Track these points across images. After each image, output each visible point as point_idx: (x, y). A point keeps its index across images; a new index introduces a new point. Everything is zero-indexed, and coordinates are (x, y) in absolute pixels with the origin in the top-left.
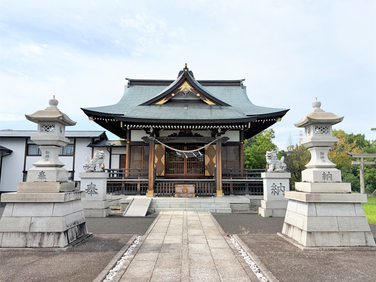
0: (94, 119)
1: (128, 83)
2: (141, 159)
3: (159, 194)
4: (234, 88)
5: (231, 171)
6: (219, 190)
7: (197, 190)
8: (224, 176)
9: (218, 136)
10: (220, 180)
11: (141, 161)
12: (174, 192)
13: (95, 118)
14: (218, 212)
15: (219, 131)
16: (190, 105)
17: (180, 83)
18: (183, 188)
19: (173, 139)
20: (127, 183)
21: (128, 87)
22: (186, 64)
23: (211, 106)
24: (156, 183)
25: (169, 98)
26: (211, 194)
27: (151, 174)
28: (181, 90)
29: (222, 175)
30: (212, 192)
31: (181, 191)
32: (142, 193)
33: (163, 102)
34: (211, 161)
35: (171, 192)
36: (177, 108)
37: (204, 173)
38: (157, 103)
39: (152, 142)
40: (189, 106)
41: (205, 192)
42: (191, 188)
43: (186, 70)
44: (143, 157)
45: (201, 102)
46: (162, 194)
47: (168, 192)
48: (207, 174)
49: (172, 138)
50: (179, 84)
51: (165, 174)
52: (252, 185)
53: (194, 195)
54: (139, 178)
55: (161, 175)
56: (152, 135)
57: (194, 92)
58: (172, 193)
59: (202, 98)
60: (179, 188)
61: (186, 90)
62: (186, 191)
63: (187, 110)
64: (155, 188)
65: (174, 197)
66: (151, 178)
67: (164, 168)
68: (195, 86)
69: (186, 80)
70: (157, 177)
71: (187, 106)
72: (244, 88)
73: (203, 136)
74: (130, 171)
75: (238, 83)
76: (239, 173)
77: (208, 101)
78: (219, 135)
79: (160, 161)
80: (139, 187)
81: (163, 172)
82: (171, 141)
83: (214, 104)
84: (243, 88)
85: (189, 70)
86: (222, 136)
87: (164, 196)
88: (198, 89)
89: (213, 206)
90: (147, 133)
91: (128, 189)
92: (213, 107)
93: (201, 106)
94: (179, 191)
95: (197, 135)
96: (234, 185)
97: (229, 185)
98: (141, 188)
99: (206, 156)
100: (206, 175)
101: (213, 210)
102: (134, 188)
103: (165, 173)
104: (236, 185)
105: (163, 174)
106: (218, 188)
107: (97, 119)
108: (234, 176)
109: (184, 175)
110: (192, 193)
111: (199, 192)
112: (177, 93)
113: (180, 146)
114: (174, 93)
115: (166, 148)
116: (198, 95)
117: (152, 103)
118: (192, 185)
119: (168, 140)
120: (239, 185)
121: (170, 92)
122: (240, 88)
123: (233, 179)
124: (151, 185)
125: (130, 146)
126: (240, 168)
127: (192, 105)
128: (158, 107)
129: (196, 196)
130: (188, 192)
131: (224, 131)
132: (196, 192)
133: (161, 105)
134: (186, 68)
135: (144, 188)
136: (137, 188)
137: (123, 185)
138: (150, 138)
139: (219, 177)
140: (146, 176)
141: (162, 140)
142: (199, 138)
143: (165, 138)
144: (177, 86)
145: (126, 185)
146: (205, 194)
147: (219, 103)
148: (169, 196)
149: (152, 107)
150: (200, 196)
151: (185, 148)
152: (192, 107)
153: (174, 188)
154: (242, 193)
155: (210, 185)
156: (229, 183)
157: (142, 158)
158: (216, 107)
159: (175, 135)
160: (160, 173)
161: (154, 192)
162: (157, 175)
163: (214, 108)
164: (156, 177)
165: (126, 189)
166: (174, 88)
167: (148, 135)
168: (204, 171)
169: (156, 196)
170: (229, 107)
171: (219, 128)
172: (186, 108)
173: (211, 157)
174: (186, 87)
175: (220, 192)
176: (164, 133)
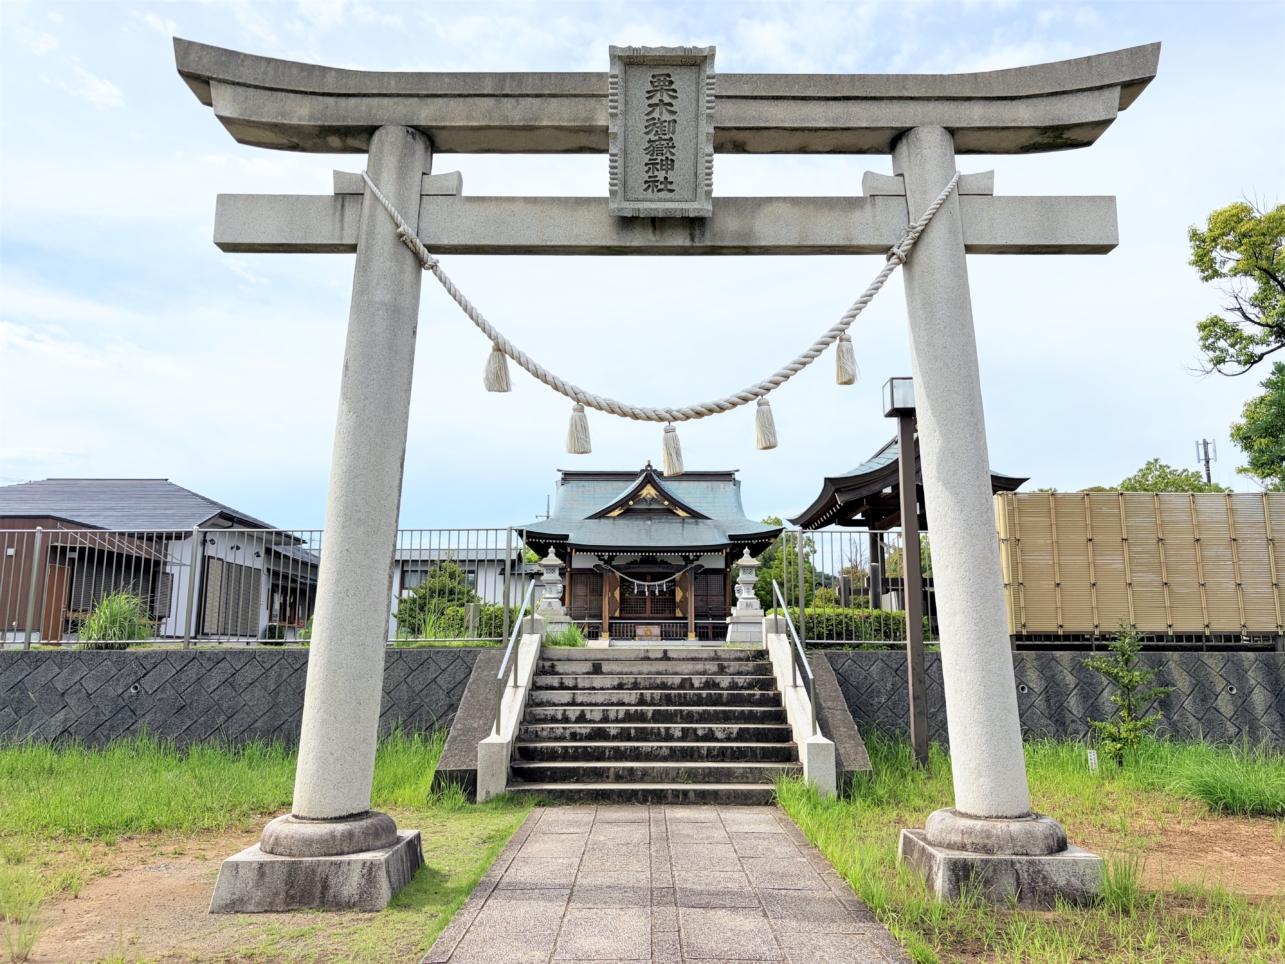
0: (525, 539)
1: (562, 477)
2: (586, 593)
3: (616, 637)
4: (721, 485)
5: (710, 609)
6: (691, 632)
7: (664, 633)
8: (697, 616)
9: (690, 563)
10: (692, 621)
11: (586, 596)
12: (635, 635)
13: (527, 539)
15: (691, 558)
16: (655, 517)
18: (645, 629)
19: (633, 568)
21: (562, 484)
22: (649, 460)
23: (683, 519)
24: (610, 625)
25: (625, 508)
26: (681, 637)
27: (605, 612)
28: (643, 496)
29: (696, 616)
30: (682, 634)
31: (643, 634)
33: (616, 513)
34: (685, 598)
35: (631, 634)
36: (637, 522)
37: (675, 612)
38: (609, 515)
39: (605, 572)
40: (654, 519)
41: (673, 635)
42: (656, 630)
43: (649, 468)
44: (588, 590)
45: (669, 512)
46: (620, 637)
47: (627, 636)
48: (679, 613)
49: (631, 565)
51: (621, 615)
53: (660, 637)
54: (586, 619)
56: (606, 562)
57: (661, 498)
58: (633, 636)
59: (671, 508)
60: (640, 630)
61: (649, 496)
62: (649, 633)
63: (650, 526)
64: (610, 631)
65: (635, 639)
66: (605, 618)
67: (618, 605)
68: (661, 491)
69: (649, 482)
70: (612, 616)
71: (650, 519)
72: (737, 483)
73: (671, 564)
74: (571, 610)
75: (727, 476)
76: (723, 612)
77: (680, 511)
78: (692, 562)
79: (614, 594)
81: (619, 610)
82: (630, 571)
83: (688, 515)
84: (735, 485)
85: (654, 468)
86: (696, 563)
87: (623, 639)
88: (666, 495)
90: (600, 560)
92: (687, 520)
93: (670, 519)
94: (641, 634)
95: (663, 562)
96: (713, 628)
97: (707, 628)
98: (589, 633)
99: (677, 589)
100: (677, 615)
103: (621, 613)
104: (716, 628)
105: (617, 614)
106: (689, 631)
107: (530, 540)
108: (714, 617)
109: (646, 615)
110: (657, 636)
111: (665, 636)
112: (637, 500)
113: (642, 577)
114: (633, 501)
115: (621, 577)
116: (666, 503)
117: (602, 515)
118: (657, 627)
119: (626, 568)
120: (721, 628)
121: (627, 499)
122: (731, 483)
123: (712, 620)
124: (606, 626)
125: (571, 575)
126: (725, 606)
127: (658, 517)
128: (611, 521)
129: (662, 638)
130: (653, 635)
131: (697, 558)
132: (662, 636)
133: (614, 518)
134: (649, 465)
135: (594, 631)
138: (604, 566)
139: (691, 617)
140: (600, 617)
141: (617, 568)
142: (665, 566)
143: (622, 567)
144: (637, 490)
146: (673, 637)
147: (696, 516)
148: (628, 639)
149: (603, 521)
150: (666, 639)
151: (649, 577)
152: (657, 520)
153: (635, 630)
155: (681, 626)
156: (707, 625)
158: (690, 521)
159: (635, 562)
160: (614, 613)
161: (610, 636)
163: (688, 523)
164: (610, 618)
166: (632, 494)
167: (602, 563)
168: (675, 610)
169: (612, 639)
170: (709, 521)
171: (691, 556)
172: (649, 522)
173: (684, 590)
174: (649, 491)
175: (692, 635)
176: (621, 560)
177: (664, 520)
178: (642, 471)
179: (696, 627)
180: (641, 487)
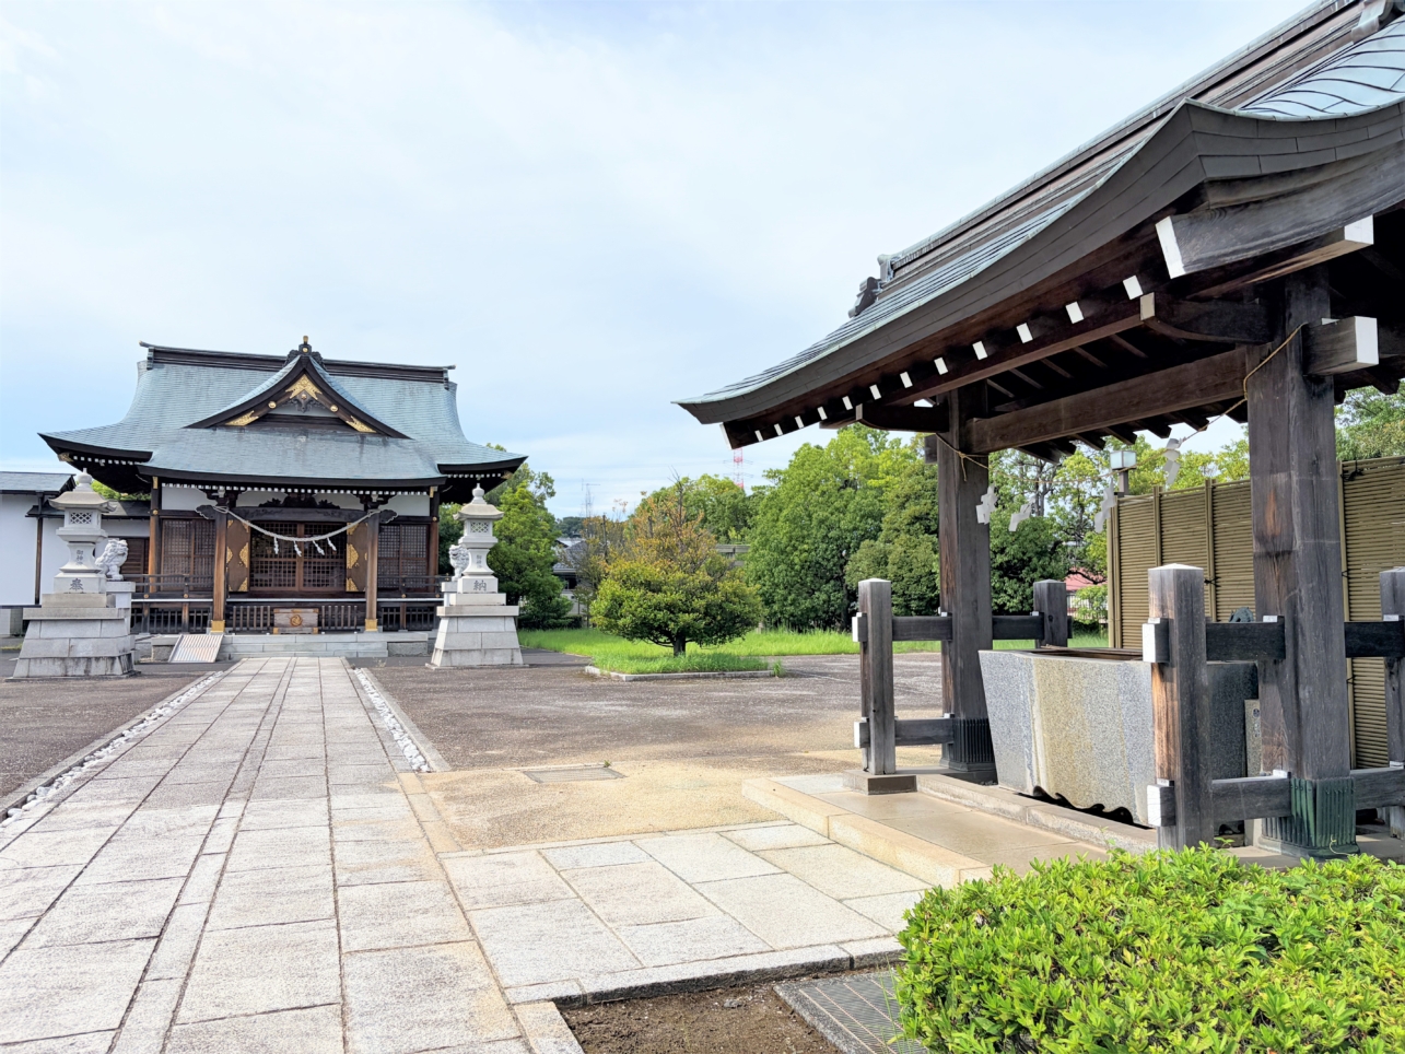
0: (72, 458)
1: (149, 358)
2: (189, 552)
3: (238, 629)
4: (425, 387)
5: (404, 580)
6: (371, 618)
7: (323, 621)
8: (381, 591)
9: (372, 508)
10: (372, 599)
11: (189, 557)
12: (272, 625)
13: (76, 458)
14: (360, 656)
15: (375, 499)
16: (314, 431)
17: (290, 380)
18: (291, 615)
19: (270, 513)
20: (155, 606)
21: (148, 369)
22: (306, 338)
23: (363, 435)
24: (228, 607)
25: (261, 413)
26: (353, 628)
27: (219, 585)
28: (293, 395)
29: (379, 590)
30: (355, 623)
31: (287, 622)
32: (193, 628)
33: (245, 419)
34: (361, 559)
35: (265, 625)
36: (281, 438)
37: (345, 585)
38: (232, 423)
39: (221, 519)
40: (312, 433)
41: (339, 625)
42: (310, 616)
43: (305, 350)
44: (192, 546)
45: (339, 423)
46: (245, 629)
47: (258, 625)
48: (350, 586)
49: (269, 509)
50: (286, 383)
51: (249, 588)
53: (316, 629)
54: (186, 595)
55: (240, 590)
56: (221, 502)
57: (325, 401)
58: (269, 627)
59: (342, 417)
60: (282, 617)
61: (304, 395)
62: (297, 621)
63: (306, 444)
64: (227, 616)
65: (272, 633)
66: (219, 594)
67: (246, 573)
68: (325, 389)
69: (304, 372)
70: (231, 593)
71: (306, 433)
72: (451, 387)
73: (338, 508)
74: (158, 580)
75: (436, 375)
76: (424, 585)
77: (358, 422)
78: (375, 506)
79: (237, 557)
80: (185, 616)
81: (246, 582)
82: (266, 518)
83: (371, 431)
84: (447, 389)
85: (313, 350)
86: (382, 508)
87: (249, 632)
88: (333, 396)
89: (353, 647)
90: (210, 497)
91: (159, 622)
92: (368, 438)
93: (340, 435)
94: (283, 622)
95: (325, 505)
96: (408, 610)
97: (398, 609)
98: (191, 618)
99: (350, 548)
100: (348, 590)
101: (351, 653)
102: (173, 618)
103: (251, 584)
104: (414, 610)
105: (244, 587)
106: (368, 615)
107: (79, 458)
108: (410, 592)
109: (296, 589)
110: (311, 626)
111: (326, 625)
112: (283, 400)
113: (288, 528)
114: (276, 402)
115: (252, 529)
116: (334, 408)
117: (219, 422)
118: (311, 610)
119: (258, 514)
120: (420, 611)
121: (265, 398)
122: (442, 386)
123: (407, 597)
124: (220, 609)
125: (160, 522)
126: (427, 574)
127: (319, 431)
128: (235, 433)
129: (320, 631)
130: (304, 624)
131: (385, 500)
132: (320, 624)
133: (241, 428)
134: (305, 345)
135: (198, 618)
136: (180, 618)
137: (146, 612)
138: (218, 509)
139: (371, 592)
140: (208, 591)
141: (245, 513)
142: (329, 511)
143: (252, 511)
144: (283, 385)
145: (152, 610)
146: (339, 627)
147: (384, 432)
148: (259, 632)
149: (220, 432)
150: (327, 632)
151: (301, 529)
152: (317, 437)
153: (272, 615)
154: (425, 626)
155: (352, 608)
156: (397, 605)
157: (192, 551)
158: (374, 439)
159: (275, 503)
160: (236, 585)
161: (226, 625)
162: (230, 590)
163: (371, 443)
165: (152, 622)
166: (275, 391)
167: (213, 503)
168: (345, 581)
169: (230, 632)
170: (405, 441)
171: (375, 496)
172: (303, 439)
173: (361, 550)
174: (304, 388)
175: (372, 624)
176: (250, 499)
177: (329, 436)
178: (293, 354)
179: (378, 609)
180: (291, 379)
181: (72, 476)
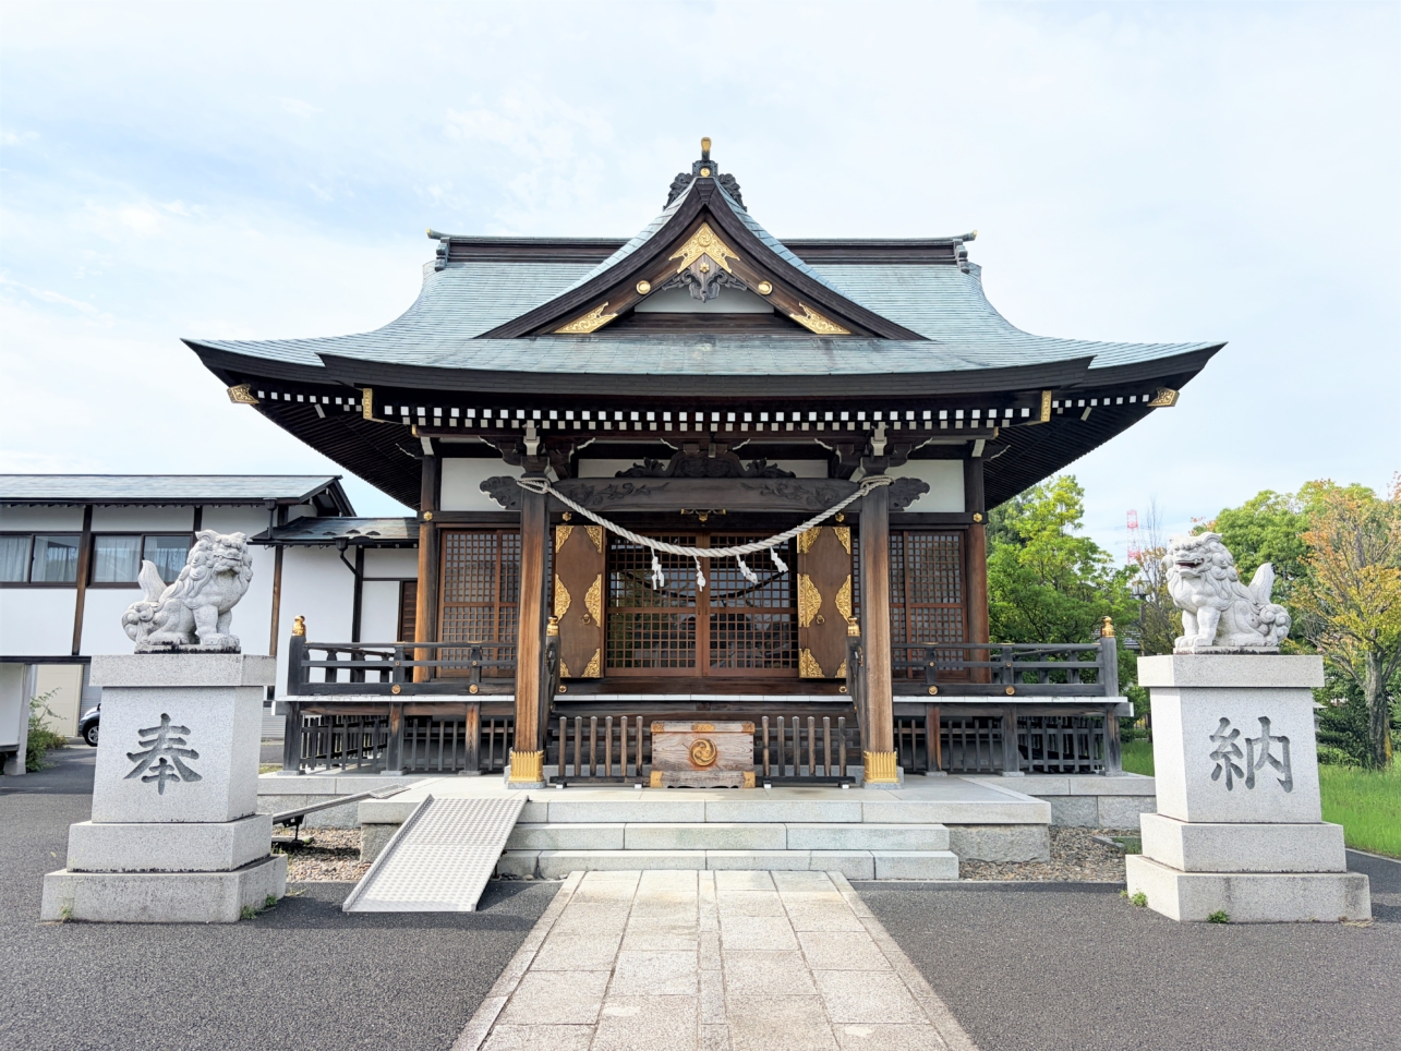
0: (256, 396)
1: (440, 253)
2: (491, 596)
3: (570, 770)
4: (927, 271)
5: (931, 653)
6: (880, 749)
7: (766, 753)
9: (870, 472)
10: (881, 702)
11: (491, 607)
12: (648, 759)
13: (261, 394)
14: (884, 873)
16: (725, 336)
17: (678, 230)
18: (691, 739)
19: (639, 491)
20: (414, 711)
21: (437, 269)
22: (706, 141)
23: (827, 341)
24: (554, 713)
25: (622, 306)
26: (836, 771)
27: (527, 665)
28: (684, 266)
29: (895, 675)
30: (843, 761)
31: (684, 758)
32: (488, 762)
33: (594, 320)
34: (828, 607)
35: (631, 759)
36: (660, 347)
37: (796, 665)
38: (567, 329)
39: (533, 507)
40: (721, 340)
41: (805, 761)
42: (735, 742)
43: (705, 173)
44: (496, 586)
45: (779, 323)
46: (585, 769)
47: (616, 760)
48: (809, 667)
49: (638, 483)
50: (670, 237)
51: (603, 670)
52: (1038, 722)
53: (751, 777)
54: (473, 688)
55: (585, 675)
56: (535, 471)
57: (745, 273)
58: (638, 768)
59: (783, 305)
60: (670, 743)
61: (704, 265)
62: (706, 755)
63: (713, 353)
64: (547, 739)
65: (646, 786)
66: (527, 687)
67: (598, 638)
68: (748, 245)
69: (705, 215)
70: (565, 681)
71: (710, 339)
72: (970, 269)
73: (792, 475)
74: (433, 655)
75: (941, 252)
76: (962, 665)
77: (813, 316)
78: (876, 469)
79: (578, 603)
80: (472, 732)
81: (597, 657)
82: (630, 504)
83: (840, 331)
84: (967, 272)
85: (722, 171)
86: (893, 473)
87: (594, 779)
88: (765, 259)
89: (857, 837)
90: (512, 458)
91: (421, 742)
92: (838, 343)
93: (781, 341)
94: (672, 758)
95: (763, 471)
96: (944, 725)
97: (921, 723)
98: (484, 739)
99: (805, 583)
100: (803, 674)
101: (858, 862)
102: (448, 736)
103: (607, 663)
104: (957, 725)
105: (593, 669)
106: (873, 742)
107: (268, 395)
108: (947, 681)
109: (696, 672)
110: (738, 767)
111: (773, 760)
112: (663, 277)
114: (650, 281)
115: (610, 538)
116: (765, 288)
117: (544, 323)
118: (737, 726)
119: (613, 494)
120: (970, 725)
121: (629, 270)
122: (956, 270)
123: (940, 694)
124: (529, 724)
125: (438, 536)
126: (968, 639)
127: (734, 336)
128: (578, 343)
129: (760, 783)
130: (721, 763)
132: (758, 759)
133: (584, 337)
134: (706, 161)
135: (498, 737)
136: (462, 737)
137: (395, 725)
138: (524, 483)
139: (879, 682)
140: (506, 677)
141: (590, 496)
142: (772, 483)
143: (600, 487)
144: (664, 242)
145: (409, 720)
146: (805, 771)
147: (872, 330)
148: (618, 781)
149: (544, 345)
150: (780, 781)
151: (704, 542)
152: (733, 344)
153: (648, 738)
154: (984, 763)
155: (834, 723)
156: (920, 712)
157: (496, 592)
158: (851, 344)
159: (649, 471)
160: (578, 663)
161: (546, 760)
162: (564, 672)
163: (845, 349)
164: (552, 680)
165: (408, 741)
166: (647, 257)
167: (516, 472)
168: (796, 655)
169: (552, 780)
170: (916, 344)
171: (880, 432)
172: (708, 347)
173: (828, 590)
174: (705, 250)
175: (882, 764)
177: (757, 343)
178: (682, 180)
180: (680, 232)
181: (337, 478)
